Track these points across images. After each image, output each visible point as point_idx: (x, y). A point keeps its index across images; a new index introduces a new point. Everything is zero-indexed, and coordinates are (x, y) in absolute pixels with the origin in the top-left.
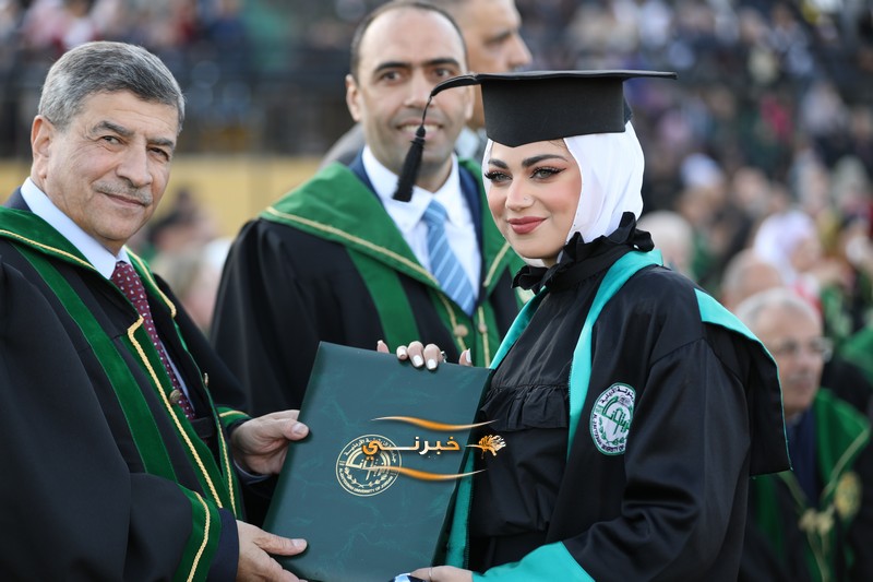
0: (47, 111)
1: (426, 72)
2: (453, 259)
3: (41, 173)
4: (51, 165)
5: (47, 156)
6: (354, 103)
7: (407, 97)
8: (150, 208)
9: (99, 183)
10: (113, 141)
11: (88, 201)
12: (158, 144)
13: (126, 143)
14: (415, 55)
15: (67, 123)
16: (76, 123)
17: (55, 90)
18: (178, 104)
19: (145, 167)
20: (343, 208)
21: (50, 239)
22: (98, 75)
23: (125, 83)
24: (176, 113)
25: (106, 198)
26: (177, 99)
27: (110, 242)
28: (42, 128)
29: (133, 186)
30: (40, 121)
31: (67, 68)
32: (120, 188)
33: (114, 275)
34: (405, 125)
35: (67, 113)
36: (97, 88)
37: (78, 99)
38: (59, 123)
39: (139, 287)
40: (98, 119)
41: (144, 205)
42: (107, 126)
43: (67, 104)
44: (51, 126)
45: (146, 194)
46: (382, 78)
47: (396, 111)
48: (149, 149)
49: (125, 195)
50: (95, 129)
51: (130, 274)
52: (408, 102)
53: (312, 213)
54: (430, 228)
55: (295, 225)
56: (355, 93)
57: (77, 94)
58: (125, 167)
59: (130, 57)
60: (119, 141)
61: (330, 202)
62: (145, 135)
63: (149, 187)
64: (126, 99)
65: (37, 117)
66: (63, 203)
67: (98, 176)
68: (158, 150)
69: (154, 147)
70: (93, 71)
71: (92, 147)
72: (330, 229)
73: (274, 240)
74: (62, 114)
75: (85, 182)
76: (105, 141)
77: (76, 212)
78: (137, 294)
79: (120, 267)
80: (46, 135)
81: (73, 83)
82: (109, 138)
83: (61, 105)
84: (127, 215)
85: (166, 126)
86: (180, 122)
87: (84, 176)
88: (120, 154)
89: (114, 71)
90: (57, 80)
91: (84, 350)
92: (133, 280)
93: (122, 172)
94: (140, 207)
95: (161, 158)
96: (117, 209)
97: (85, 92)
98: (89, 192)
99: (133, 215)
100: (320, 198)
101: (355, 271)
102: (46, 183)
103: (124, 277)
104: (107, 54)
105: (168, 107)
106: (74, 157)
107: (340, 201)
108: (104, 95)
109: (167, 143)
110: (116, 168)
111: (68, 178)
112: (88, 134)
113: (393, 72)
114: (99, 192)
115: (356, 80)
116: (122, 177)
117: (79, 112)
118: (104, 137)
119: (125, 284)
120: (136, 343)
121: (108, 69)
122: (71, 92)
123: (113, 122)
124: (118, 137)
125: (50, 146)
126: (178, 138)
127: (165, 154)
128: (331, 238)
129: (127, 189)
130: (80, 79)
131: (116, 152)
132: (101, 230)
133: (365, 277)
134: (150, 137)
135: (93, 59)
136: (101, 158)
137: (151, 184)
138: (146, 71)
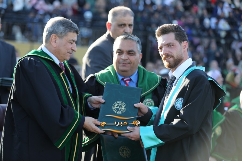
51: (62, 65)
120: (62, 77)
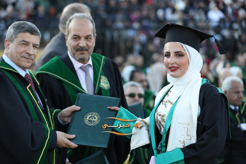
0: (8, 38)
5: (9, 49)
9: (22, 55)
11: (19, 59)
13: (28, 45)
15: (13, 40)
16: (16, 40)
17: (10, 33)
18: (40, 36)
19: (32, 50)
22: (21, 29)
23: (27, 31)
25: (24, 58)
27: (24, 68)
28: (7, 42)
29: (30, 55)
30: (7, 40)
31: (14, 27)
32: (27, 56)
33: (25, 76)
36: (20, 32)
37: (16, 35)
38: (11, 40)
40: (21, 39)
41: (32, 60)
42: (23, 41)
43: (13, 36)
44: (9, 41)
45: (33, 57)
48: (33, 46)
49: (28, 57)
50: (20, 42)
57: (16, 33)
58: (28, 50)
60: (26, 45)
62: (32, 43)
64: (28, 34)
65: (6, 39)
66: (13, 60)
67: (22, 53)
68: (35, 47)
69: (34, 46)
70: (19, 28)
71: (20, 46)
74: (12, 38)
75: (18, 54)
77: (16, 62)
78: (30, 81)
79: (27, 75)
80: (8, 44)
81: (15, 31)
82: (24, 44)
83: (12, 36)
84: (28, 62)
85: (37, 41)
86: (40, 40)
87: (18, 53)
88: (27, 47)
90: (10, 31)
91: (18, 91)
93: (27, 52)
94: (31, 60)
95: (36, 48)
96: (26, 61)
97: (18, 33)
98: (19, 57)
99: (30, 62)
102: (8, 55)
103: (27, 77)
104: (23, 24)
105: (37, 36)
106: (16, 48)
108: (22, 34)
109: (37, 45)
110: (26, 51)
111: (14, 54)
112: (19, 43)
114: (22, 57)
116: (27, 53)
117: (16, 38)
118: (23, 44)
121: (23, 27)
122: (14, 33)
123: (25, 40)
124: (26, 43)
125: (9, 46)
127: (37, 47)
129: (28, 56)
130: (16, 30)
131: (25, 47)
132: (22, 66)
134: (33, 43)
136: (22, 49)
137: (34, 55)
138: (32, 28)
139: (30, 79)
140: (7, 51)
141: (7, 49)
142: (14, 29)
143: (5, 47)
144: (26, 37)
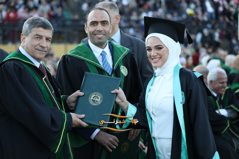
0: (24, 32)
1: (101, 23)
2: (108, 63)
3: (23, 45)
4: (25, 43)
6: (86, 29)
7: (97, 29)
8: (47, 52)
9: (36, 48)
10: (39, 38)
11: (34, 51)
12: (48, 38)
13: (41, 38)
14: (99, 20)
16: (30, 34)
17: (26, 28)
18: (52, 30)
19: (45, 43)
20: (84, 53)
21: (26, 59)
22: (35, 24)
23: (40, 26)
24: (52, 31)
25: (38, 51)
26: (52, 28)
27: (38, 60)
28: (23, 36)
29: (43, 47)
30: (22, 34)
31: (28, 23)
32: (40, 48)
33: (40, 67)
34: (96, 34)
35: (28, 33)
36: (34, 27)
37: (31, 29)
38: (27, 35)
39: (45, 69)
40: (35, 34)
42: (37, 35)
43: (28, 30)
44: (25, 35)
45: (46, 49)
46: (92, 24)
47: (94, 31)
48: (46, 39)
50: (34, 36)
52: (97, 30)
53: (77, 53)
54: (102, 57)
55: (73, 56)
56: (86, 27)
57: (30, 28)
58: (41, 43)
59: (41, 20)
60: (40, 38)
61: (81, 51)
62: (45, 36)
63: (46, 48)
64: (41, 29)
67: (36, 46)
68: (48, 40)
69: (47, 39)
71: (34, 40)
72: (81, 57)
73: (69, 59)
74: (27, 33)
75: (33, 47)
76: (36, 38)
77: (31, 54)
78: (44, 71)
79: (41, 65)
81: (29, 26)
82: (37, 38)
83: (27, 31)
84: (42, 54)
85: (49, 34)
86: (52, 33)
87: (33, 46)
88: (40, 41)
89: (38, 23)
90: (26, 26)
92: (43, 68)
93: (41, 45)
94: (45, 52)
96: (40, 53)
97: (32, 28)
98: (34, 49)
99: (43, 54)
100: (79, 50)
101: (87, 66)
102: (24, 47)
103: (41, 67)
104: (36, 20)
105: (50, 30)
106: (30, 42)
107: (83, 51)
108: (36, 28)
109: (50, 38)
110: (39, 44)
111: (29, 46)
113: (94, 23)
114: (36, 49)
115: (86, 25)
116: (41, 46)
117: (31, 32)
119: (42, 69)
120: (44, 81)
121: (37, 23)
122: (29, 28)
123: (38, 34)
124: (40, 37)
125: (25, 40)
126: (52, 37)
127: (50, 40)
128: (81, 59)
129: (42, 49)
130: (31, 25)
131: (39, 40)
132: (36, 58)
133: (89, 67)
135: (33, 21)
136: (36, 42)
138: (45, 23)
139: (44, 70)
140: (23, 44)
141: (23, 42)
142: (28, 25)
143: (21, 41)
144: (39, 31)
